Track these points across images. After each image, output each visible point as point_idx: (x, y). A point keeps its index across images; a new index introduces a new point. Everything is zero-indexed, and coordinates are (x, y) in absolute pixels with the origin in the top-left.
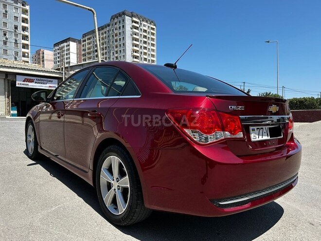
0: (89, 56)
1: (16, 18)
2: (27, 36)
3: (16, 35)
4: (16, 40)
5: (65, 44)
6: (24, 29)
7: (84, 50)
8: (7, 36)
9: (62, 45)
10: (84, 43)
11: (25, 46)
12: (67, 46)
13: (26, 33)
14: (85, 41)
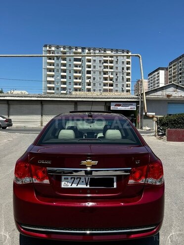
0: (174, 79)
1: (123, 62)
2: (129, 73)
3: (123, 74)
4: (123, 77)
5: (156, 73)
6: (128, 68)
7: (170, 75)
8: (118, 75)
9: (154, 74)
10: (171, 69)
11: (128, 80)
12: (157, 74)
13: (129, 71)
14: (171, 67)
